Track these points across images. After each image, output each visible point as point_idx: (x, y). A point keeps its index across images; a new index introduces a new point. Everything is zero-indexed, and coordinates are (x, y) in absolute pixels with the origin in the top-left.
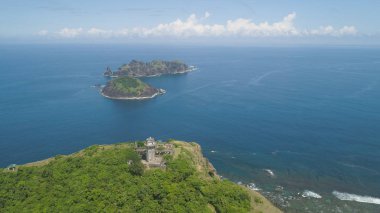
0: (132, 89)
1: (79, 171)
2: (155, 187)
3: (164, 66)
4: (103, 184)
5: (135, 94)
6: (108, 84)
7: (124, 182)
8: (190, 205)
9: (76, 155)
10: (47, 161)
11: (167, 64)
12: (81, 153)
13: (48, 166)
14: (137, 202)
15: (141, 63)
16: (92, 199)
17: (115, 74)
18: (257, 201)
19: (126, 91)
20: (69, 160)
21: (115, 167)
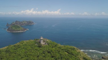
0: (18, 29)
1: (20, 49)
2: (48, 50)
3: (26, 22)
4: (30, 51)
5: (19, 31)
6: (9, 28)
7: (37, 50)
8: (60, 53)
9: (17, 44)
10: (6, 47)
11: (27, 22)
12: (18, 44)
13: (7, 48)
14: (43, 55)
15: (19, 22)
16: (27, 56)
17: (10, 25)
18: (77, 49)
19: (16, 30)
20: (15, 46)
21: (32, 46)
